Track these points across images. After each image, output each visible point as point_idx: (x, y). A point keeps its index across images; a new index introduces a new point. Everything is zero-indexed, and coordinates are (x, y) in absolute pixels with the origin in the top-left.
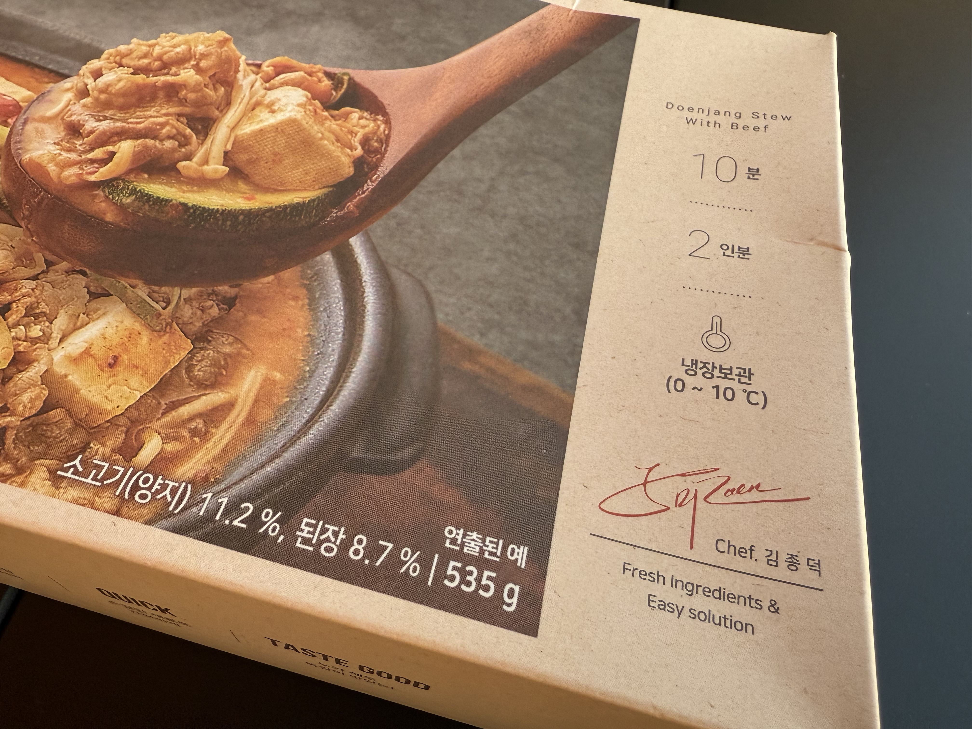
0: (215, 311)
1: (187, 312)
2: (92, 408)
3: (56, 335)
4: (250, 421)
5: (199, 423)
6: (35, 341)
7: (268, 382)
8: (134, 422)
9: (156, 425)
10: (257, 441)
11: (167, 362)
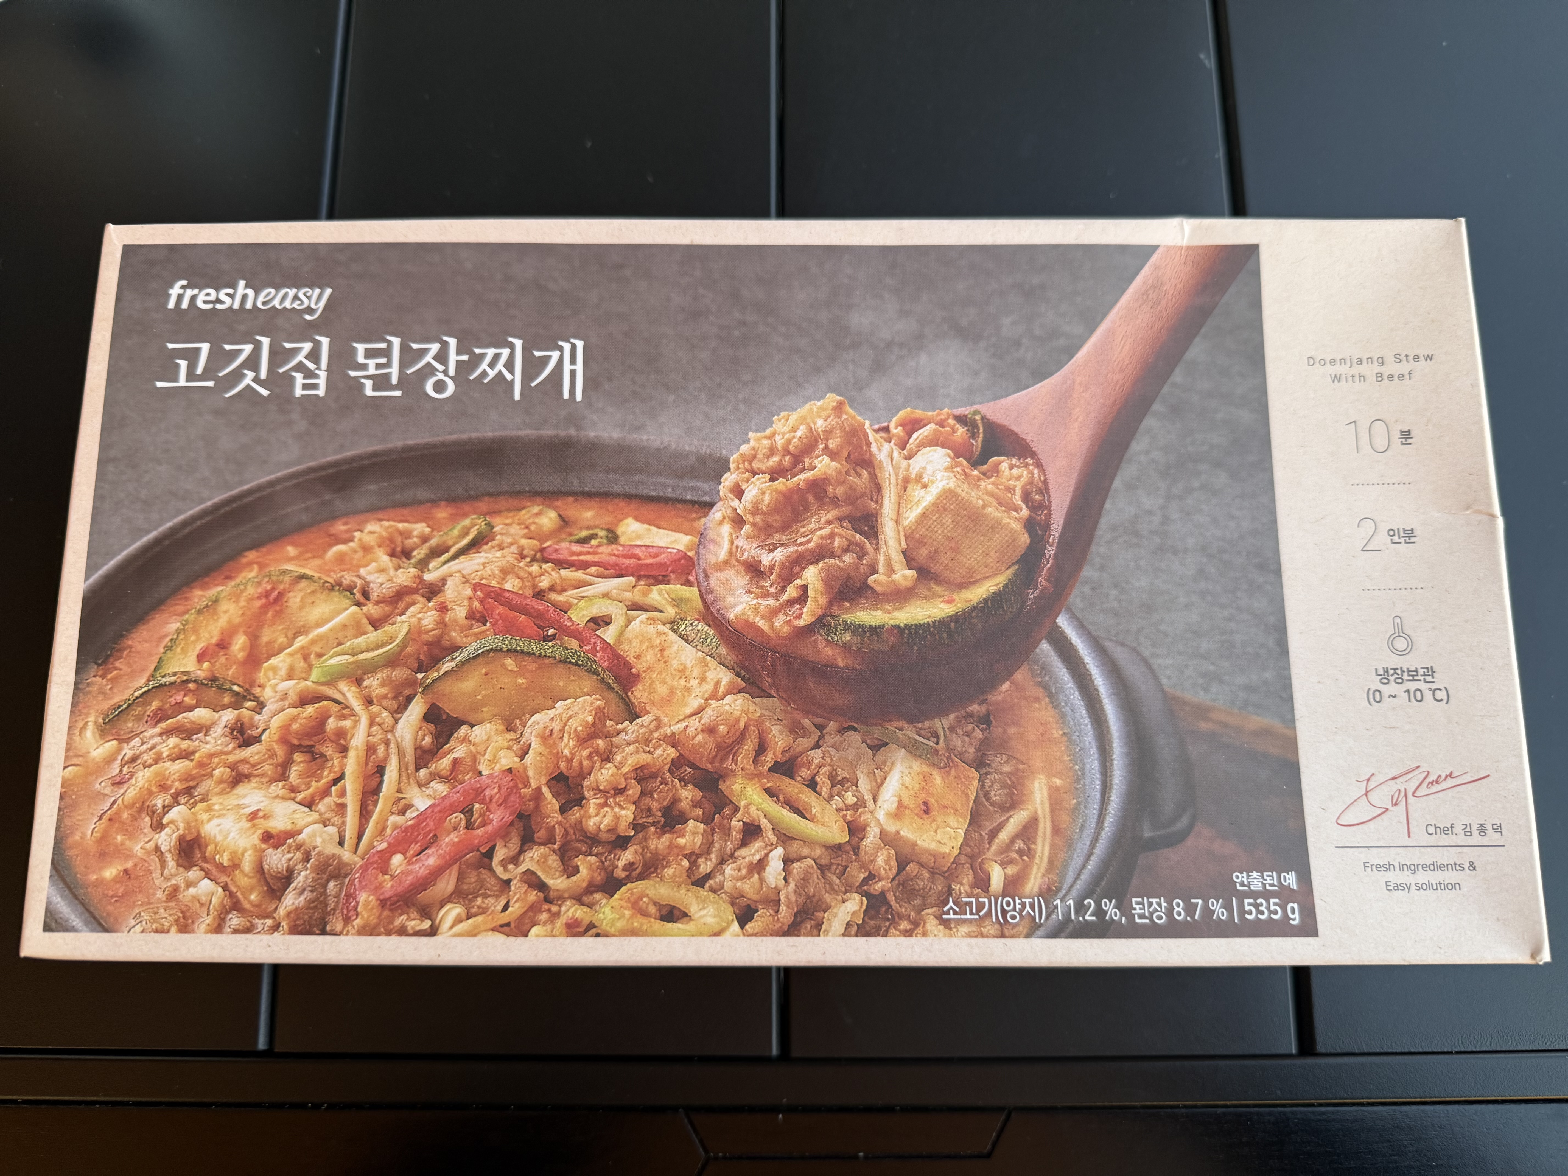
0: (978, 733)
1: (957, 741)
2: (935, 855)
3: (868, 797)
4: (1056, 831)
5: (1019, 844)
6: (854, 807)
7: (1053, 791)
8: (972, 858)
9: (989, 855)
10: (1070, 846)
11: (967, 795)
